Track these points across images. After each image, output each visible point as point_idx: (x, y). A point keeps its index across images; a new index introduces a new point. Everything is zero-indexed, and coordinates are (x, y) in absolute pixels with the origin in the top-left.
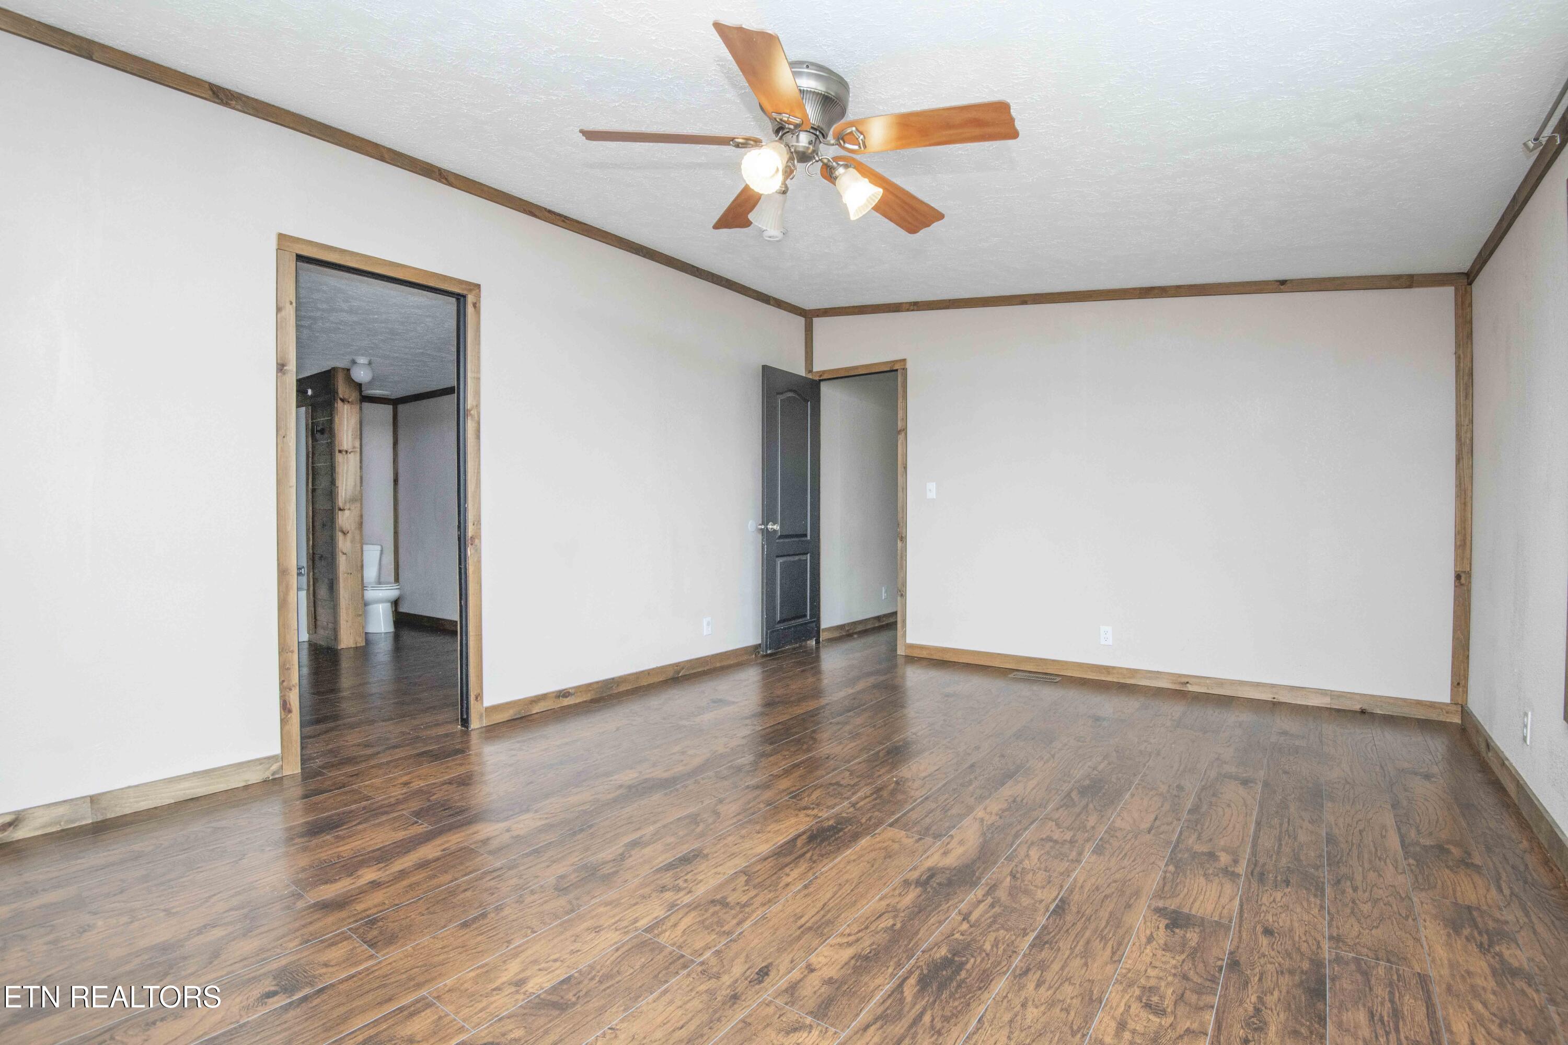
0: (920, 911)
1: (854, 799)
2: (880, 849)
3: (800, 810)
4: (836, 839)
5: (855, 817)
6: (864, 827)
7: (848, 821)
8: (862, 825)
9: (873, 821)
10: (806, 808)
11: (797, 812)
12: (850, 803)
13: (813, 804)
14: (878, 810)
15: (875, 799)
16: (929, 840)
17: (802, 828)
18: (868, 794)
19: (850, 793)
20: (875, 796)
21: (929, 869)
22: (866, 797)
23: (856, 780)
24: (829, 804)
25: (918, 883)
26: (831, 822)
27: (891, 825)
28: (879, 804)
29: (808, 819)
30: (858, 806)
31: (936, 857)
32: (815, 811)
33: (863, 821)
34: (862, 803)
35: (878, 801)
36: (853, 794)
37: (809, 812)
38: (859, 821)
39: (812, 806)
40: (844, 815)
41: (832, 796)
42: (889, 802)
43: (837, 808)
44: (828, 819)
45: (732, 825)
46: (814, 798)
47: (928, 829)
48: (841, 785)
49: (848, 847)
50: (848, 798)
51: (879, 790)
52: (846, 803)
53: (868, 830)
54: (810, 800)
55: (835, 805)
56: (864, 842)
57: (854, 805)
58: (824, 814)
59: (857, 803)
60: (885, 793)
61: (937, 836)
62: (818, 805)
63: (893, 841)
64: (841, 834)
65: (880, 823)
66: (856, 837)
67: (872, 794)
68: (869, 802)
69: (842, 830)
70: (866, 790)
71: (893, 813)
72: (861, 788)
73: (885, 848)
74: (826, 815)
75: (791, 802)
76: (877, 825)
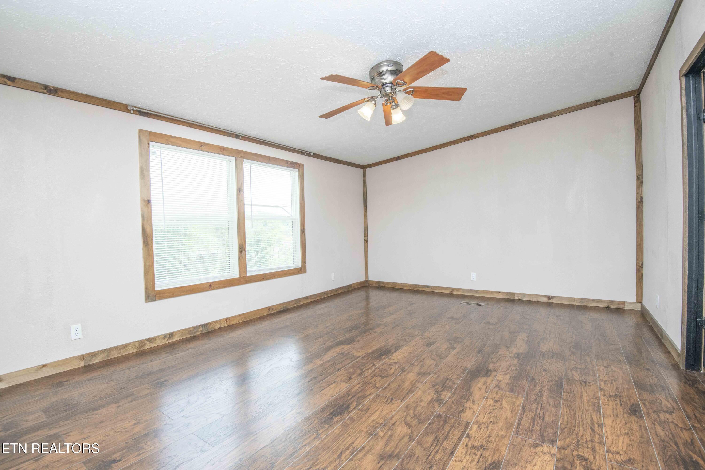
0: (357, 336)
1: (374, 368)
2: (365, 349)
3: (398, 362)
4: (380, 351)
5: (373, 360)
6: (370, 356)
7: (376, 358)
8: (371, 357)
9: (366, 358)
10: (395, 363)
11: (399, 361)
12: (376, 366)
13: (393, 365)
14: (363, 363)
15: (363, 368)
16: (346, 352)
17: (394, 355)
18: (367, 371)
19: (376, 371)
20: (363, 370)
21: (350, 344)
22: (368, 369)
23: (372, 380)
24: (385, 365)
25: (355, 341)
26: (383, 357)
27: (359, 357)
28: (362, 366)
29: (393, 358)
30: (372, 365)
31: (346, 348)
32: (391, 361)
33: (370, 358)
34: (370, 366)
35: (362, 367)
36: (374, 371)
37: (393, 361)
38: (372, 358)
39: (393, 364)
40: (378, 360)
41: (385, 369)
42: (357, 368)
43: (381, 363)
44: (385, 358)
45: (423, 355)
46: (393, 368)
47: (345, 356)
48: (381, 376)
49: (376, 349)
50: (376, 368)
51: (361, 374)
52: (377, 366)
53: (368, 355)
54: (395, 367)
55: (382, 365)
56: (370, 351)
57: (374, 365)
58: (387, 360)
59: (372, 366)
60: (358, 372)
61: (343, 353)
62: (390, 365)
63: (360, 352)
64: (379, 353)
65: (363, 358)
66: (373, 352)
67: (365, 371)
68: (367, 366)
69: (379, 354)
70: (368, 373)
71: (357, 362)
72: (370, 375)
73: (363, 349)
74: (386, 360)
75: (403, 366)
76: (365, 357)
